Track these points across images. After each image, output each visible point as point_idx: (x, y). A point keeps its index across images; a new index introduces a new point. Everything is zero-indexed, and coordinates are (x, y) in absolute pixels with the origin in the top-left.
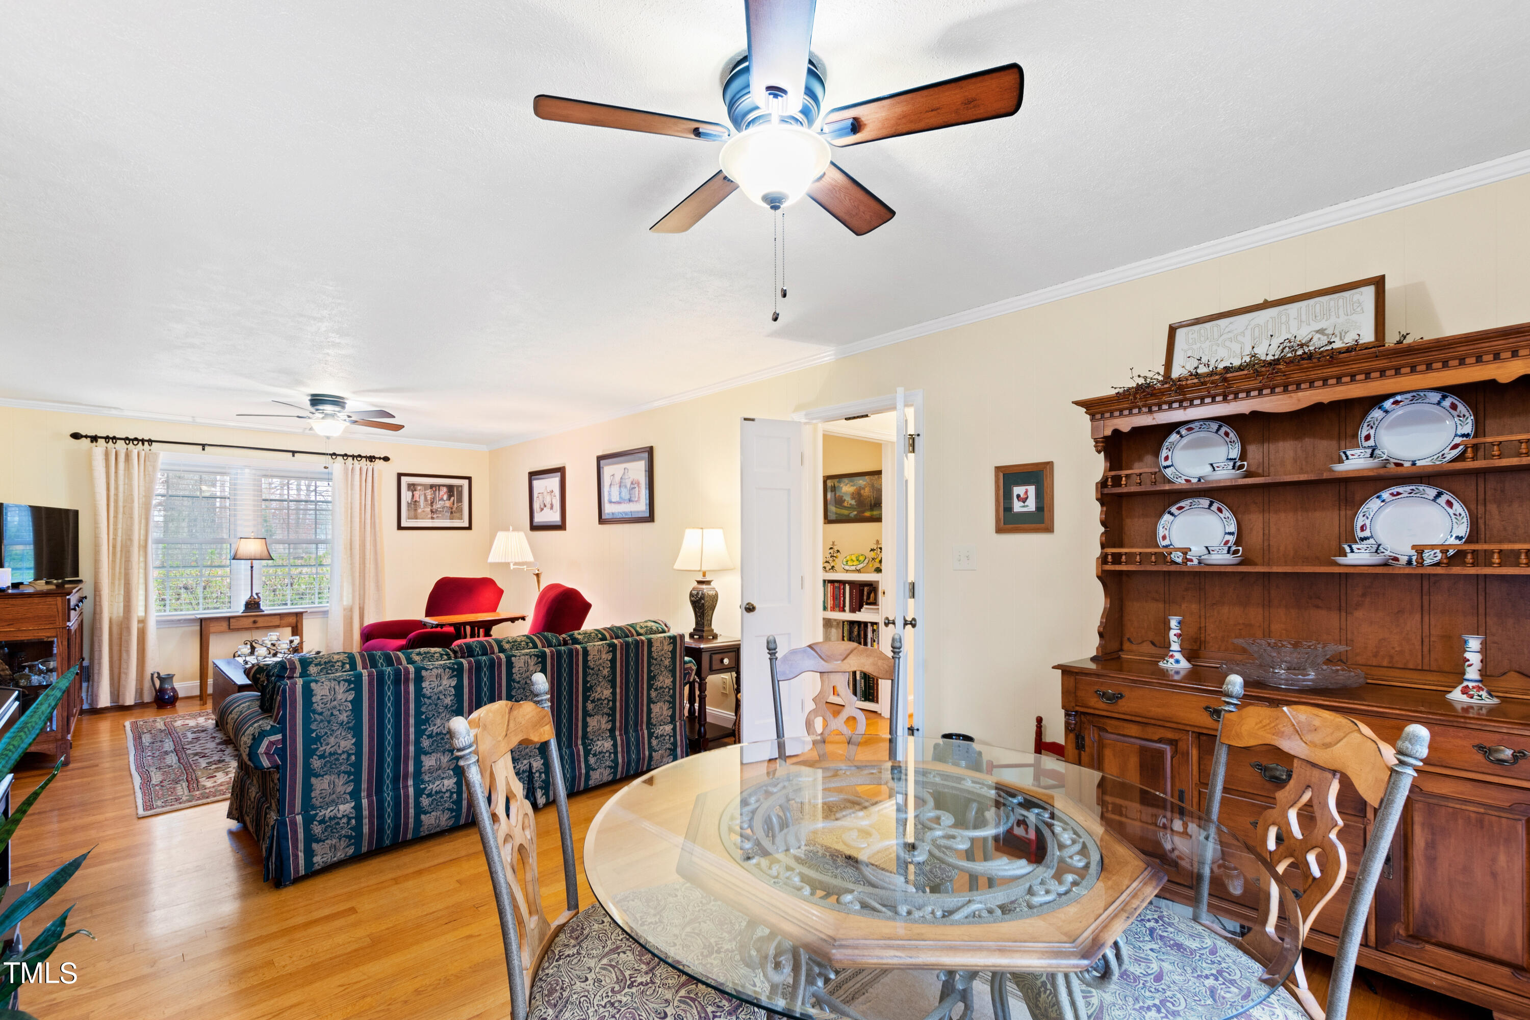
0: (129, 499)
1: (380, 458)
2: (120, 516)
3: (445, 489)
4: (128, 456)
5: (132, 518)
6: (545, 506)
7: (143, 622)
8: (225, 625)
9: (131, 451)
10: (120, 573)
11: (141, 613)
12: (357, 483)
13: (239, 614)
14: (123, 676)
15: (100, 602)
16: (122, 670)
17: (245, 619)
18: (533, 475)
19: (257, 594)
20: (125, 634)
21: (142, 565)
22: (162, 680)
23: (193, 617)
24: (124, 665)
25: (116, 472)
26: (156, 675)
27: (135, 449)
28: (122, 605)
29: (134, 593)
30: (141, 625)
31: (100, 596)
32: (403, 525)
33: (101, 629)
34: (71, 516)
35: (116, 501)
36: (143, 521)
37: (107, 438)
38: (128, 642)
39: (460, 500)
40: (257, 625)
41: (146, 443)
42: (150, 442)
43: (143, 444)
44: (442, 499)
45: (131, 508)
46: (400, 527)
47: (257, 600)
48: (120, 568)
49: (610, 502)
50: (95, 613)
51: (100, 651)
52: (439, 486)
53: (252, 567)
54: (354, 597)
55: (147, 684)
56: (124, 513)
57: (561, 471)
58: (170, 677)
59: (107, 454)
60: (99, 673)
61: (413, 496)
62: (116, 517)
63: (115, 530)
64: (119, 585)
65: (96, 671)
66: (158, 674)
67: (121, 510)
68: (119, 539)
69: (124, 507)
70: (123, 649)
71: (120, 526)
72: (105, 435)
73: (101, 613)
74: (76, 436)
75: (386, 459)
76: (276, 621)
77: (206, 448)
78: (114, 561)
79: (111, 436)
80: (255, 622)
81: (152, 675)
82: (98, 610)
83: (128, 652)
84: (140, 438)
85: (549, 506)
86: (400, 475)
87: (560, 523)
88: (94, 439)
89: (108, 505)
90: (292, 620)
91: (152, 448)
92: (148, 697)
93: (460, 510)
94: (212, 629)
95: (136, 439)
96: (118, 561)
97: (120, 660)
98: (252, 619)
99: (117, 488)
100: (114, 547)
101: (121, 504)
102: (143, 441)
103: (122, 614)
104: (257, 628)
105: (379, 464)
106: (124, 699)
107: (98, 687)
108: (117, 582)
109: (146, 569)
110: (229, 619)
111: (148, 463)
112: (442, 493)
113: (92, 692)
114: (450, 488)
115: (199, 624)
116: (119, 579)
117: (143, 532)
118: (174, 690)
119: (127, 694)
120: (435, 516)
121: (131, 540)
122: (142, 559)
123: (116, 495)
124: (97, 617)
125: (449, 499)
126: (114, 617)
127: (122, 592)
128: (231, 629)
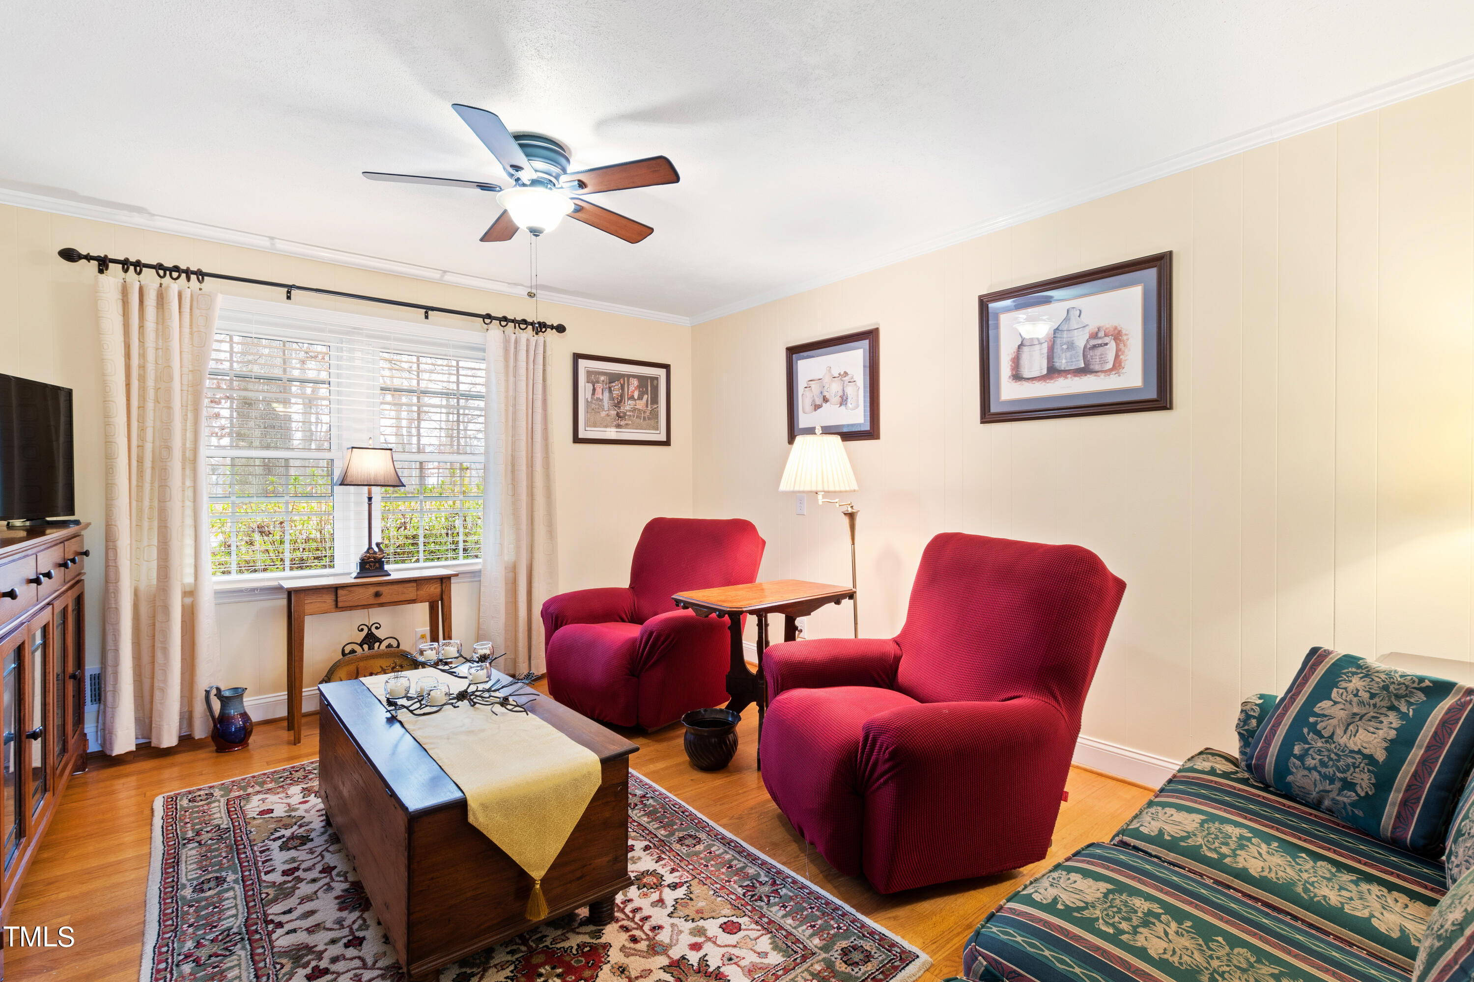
0: (165, 375)
1: (552, 327)
2: (150, 405)
3: (635, 382)
4: (161, 298)
5: (169, 408)
6: (826, 400)
7: (190, 593)
8: (329, 599)
9: (168, 287)
10: (151, 507)
11: (189, 579)
12: (522, 364)
13: (350, 580)
14: (157, 694)
15: (115, 560)
16: (156, 684)
17: (361, 590)
18: (794, 352)
19: (378, 545)
20: (160, 617)
21: (189, 493)
22: (225, 700)
23: (274, 583)
24: (159, 675)
25: (141, 327)
26: (214, 691)
27: (174, 286)
28: (154, 564)
29: (174, 544)
30: (188, 600)
31: (115, 549)
32: (581, 435)
33: (117, 610)
34: (62, 399)
35: (142, 378)
36: (190, 416)
37: (125, 264)
38: (166, 634)
39: (655, 400)
40: (382, 600)
41: (193, 277)
42: (201, 275)
43: (188, 279)
44: (632, 398)
45: (169, 391)
46: (577, 440)
47: (379, 556)
48: (151, 500)
49: (1017, 377)
50: (107, 581)
51: (117, 650)
52: (629, 376)
53: (370, 499)
54: (518, 548)
55: (199, 708)
56: (157, 401)
57: (871, 336)
58: (238, 693)
59: (125, 292)
60: (115, 691)
61: (594, 390)
62: (142, 407)
63: (142, 429)
64: (150, 529)
65: (109, 687)
66: (218, 689)
67: (151, 394)
68: (149, 446)
69: (157, 390)
70: (158, 644)
71: (149, 423)
72: (122, 258)
73: (117, 580)
74: (69, 255)
75: (561, 329)
76: (410, 592)
77: (294, 292)
78: (140, 487)
79: (133, 259)
80: (377, 595)
81: (208, 693)
82: (112, 576)
83: (165, 650)
84: (183, 267)
85: (835, 399)
86: (577, 357)
87: (867, 427)
88: (103, 263)
89: (128, 385)
90: (435, 589)
91: (203, 286)
92: (200, 731)
93: (655, 415)
94: (308, 608)
95: (176, 269)
96: (147, 486)
97: (153, 663)
98: (373, 590)
99: (143, 355)
100: (140, 461)
101: (150, 383)
102: (188, 273)
103: (155, 582)
104: (381, 605)
105: (551, 334)
106: (159, 739)
107: (113, 717)
108: (146, 524)
109: (195, 500)
110: (335, 589)
111: (196, 312)
112: (632, 388)
113: (104, 724)
114: (642, 379)
115: (286, 596)
116: (150, 519)
117: (189, 435)
118: (245, 716)
119: (165, 728)
120: (623, 423)
121: (169, 448)
122: (188, 483)
123: (142, 367)
124: (111, 588)
125: (640, 398)
126: (143, 587)
127: (155, 542)
128: (338, 607)
